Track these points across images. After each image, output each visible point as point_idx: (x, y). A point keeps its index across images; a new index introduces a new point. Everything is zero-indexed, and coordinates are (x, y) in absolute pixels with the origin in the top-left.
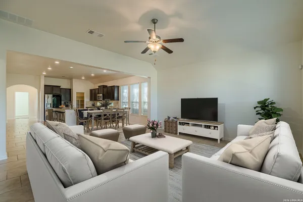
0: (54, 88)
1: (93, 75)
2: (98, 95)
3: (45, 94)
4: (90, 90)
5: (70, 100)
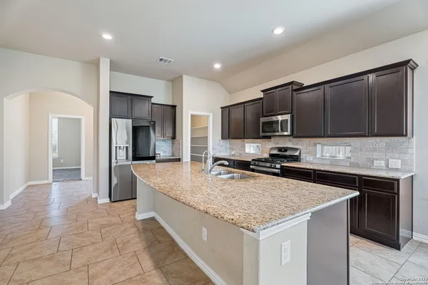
0: (137, 101)
2: (262, 120)
3: (112, 116)
4: (221, 108)
5: (174, 138)
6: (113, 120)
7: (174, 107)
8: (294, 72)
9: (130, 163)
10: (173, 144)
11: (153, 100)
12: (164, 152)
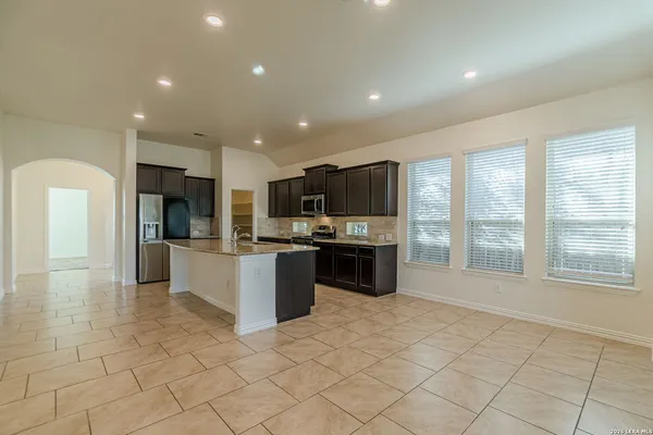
0: (167, 174)
1: (303, 124)
2: (304, 198)
3: (139, 191)
4: (269, 183)
5: (212, 215)
6: (141, 195)
7: (213, 180)
8: (332, 154)
9: (160, 242)
10: (211, 222)
11: (187, 173)
12: (200, 231)
